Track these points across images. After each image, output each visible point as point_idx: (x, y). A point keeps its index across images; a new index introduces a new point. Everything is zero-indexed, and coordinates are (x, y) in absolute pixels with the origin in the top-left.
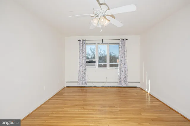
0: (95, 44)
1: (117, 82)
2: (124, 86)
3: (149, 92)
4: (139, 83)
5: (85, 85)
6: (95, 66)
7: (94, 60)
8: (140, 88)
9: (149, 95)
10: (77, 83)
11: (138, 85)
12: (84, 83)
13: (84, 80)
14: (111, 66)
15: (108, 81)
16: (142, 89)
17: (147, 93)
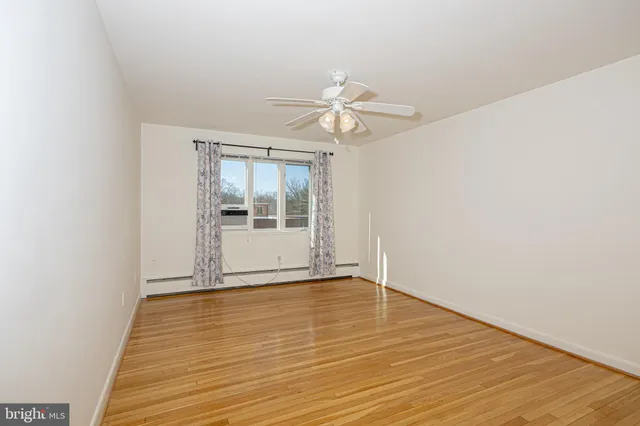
0: (246, 157)
1: (307, 268)
2: (325, 277)
3: (384, 284)
4: (357, 265)
5: (219, 286)
6: (246, 223)
7: (241, 207)
8: (359, 277)
9: (384, 290)
10: (189, 281)
11: (355, 272)
12: (213, 278)
13: (213, 268)
14: (290, 224)
15: (283, 267)
16: (365, 280)
17: (379, 285)
